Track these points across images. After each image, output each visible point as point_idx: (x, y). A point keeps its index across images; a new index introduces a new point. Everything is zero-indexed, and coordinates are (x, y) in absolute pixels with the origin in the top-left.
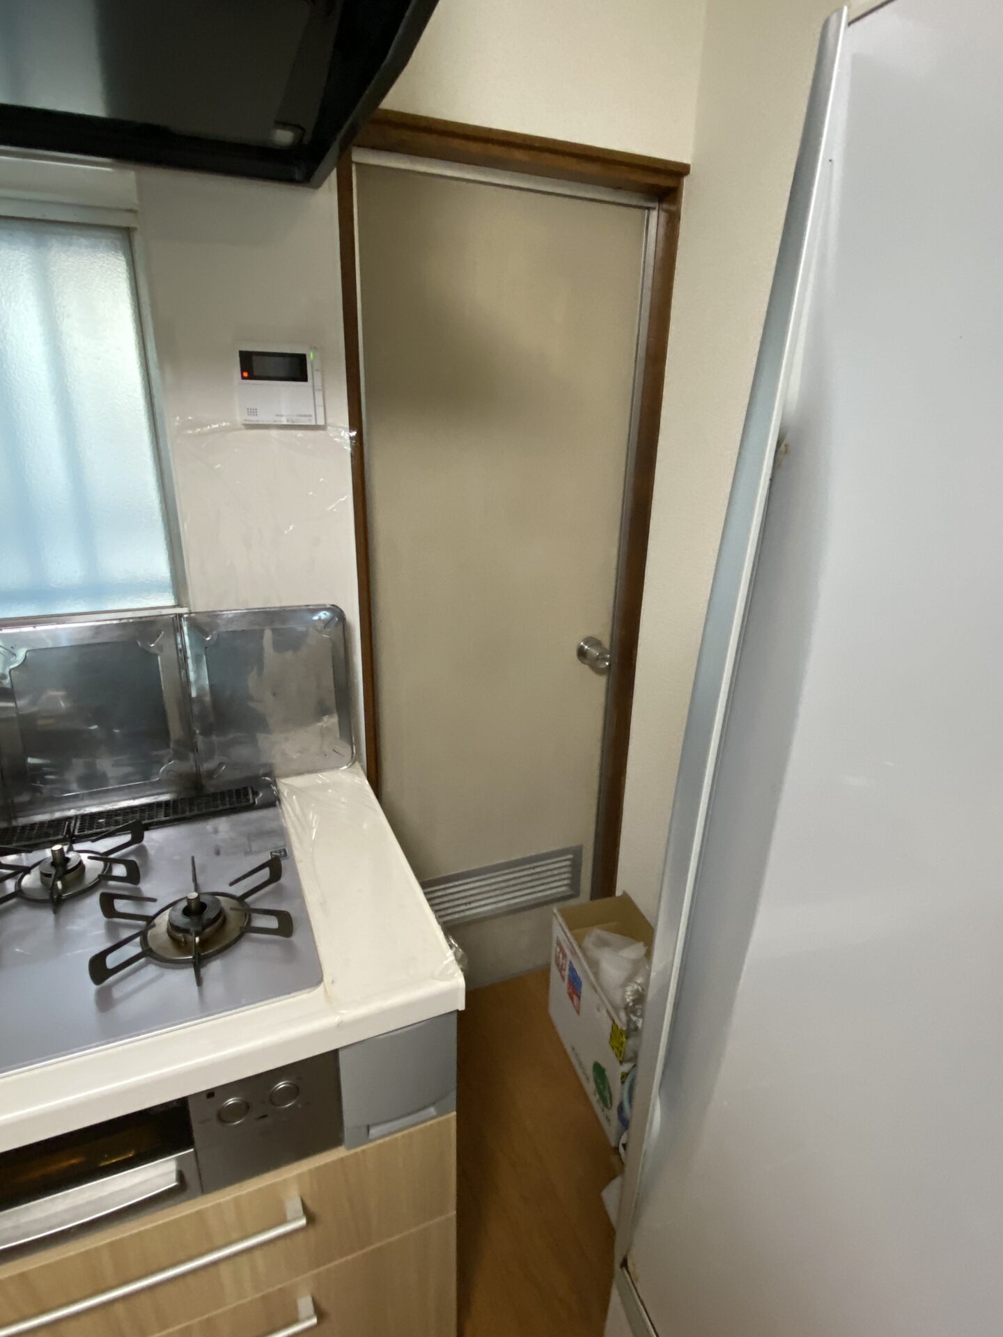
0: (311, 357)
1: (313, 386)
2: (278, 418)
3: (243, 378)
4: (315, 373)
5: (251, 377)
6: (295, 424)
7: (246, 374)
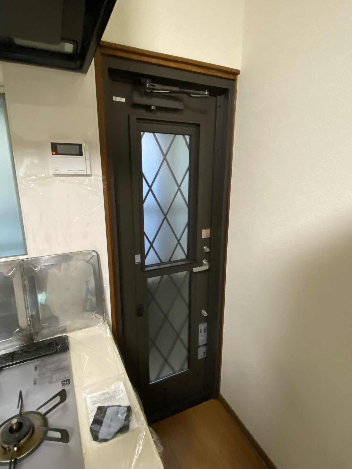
0: (84, 145)
1: (85, 158)
2: (69, 172)
3: (53, 154)
4: (86, 152)
5: (57, 154)
6: (77, 174)
7: (54, 153)
